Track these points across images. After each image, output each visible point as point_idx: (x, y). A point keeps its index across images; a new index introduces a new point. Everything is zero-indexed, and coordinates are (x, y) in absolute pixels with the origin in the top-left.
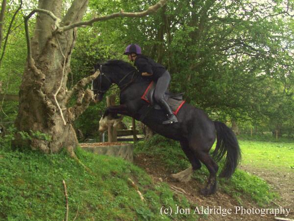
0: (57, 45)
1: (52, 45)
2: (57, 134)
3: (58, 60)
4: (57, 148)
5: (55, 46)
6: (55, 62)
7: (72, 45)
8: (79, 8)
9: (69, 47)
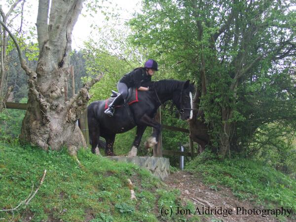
0: (50, 47)
1: (46, 47)
2: (54, 131)
3: (53, 62)
4: (57, 146)
5: (49, 49)
6: (50, 63)
7: (66, 47)
8: (66, 12)
9: (63, 49)
